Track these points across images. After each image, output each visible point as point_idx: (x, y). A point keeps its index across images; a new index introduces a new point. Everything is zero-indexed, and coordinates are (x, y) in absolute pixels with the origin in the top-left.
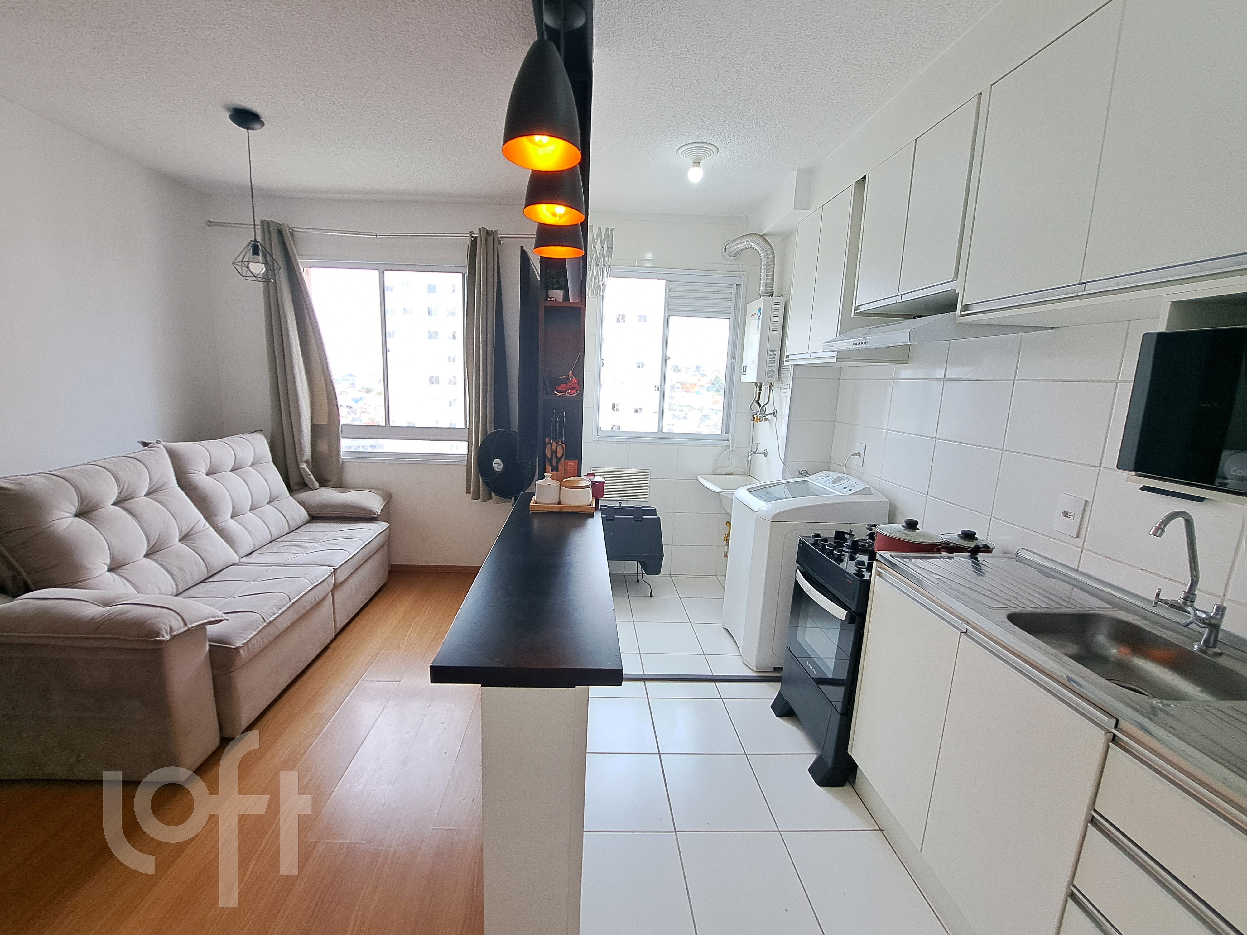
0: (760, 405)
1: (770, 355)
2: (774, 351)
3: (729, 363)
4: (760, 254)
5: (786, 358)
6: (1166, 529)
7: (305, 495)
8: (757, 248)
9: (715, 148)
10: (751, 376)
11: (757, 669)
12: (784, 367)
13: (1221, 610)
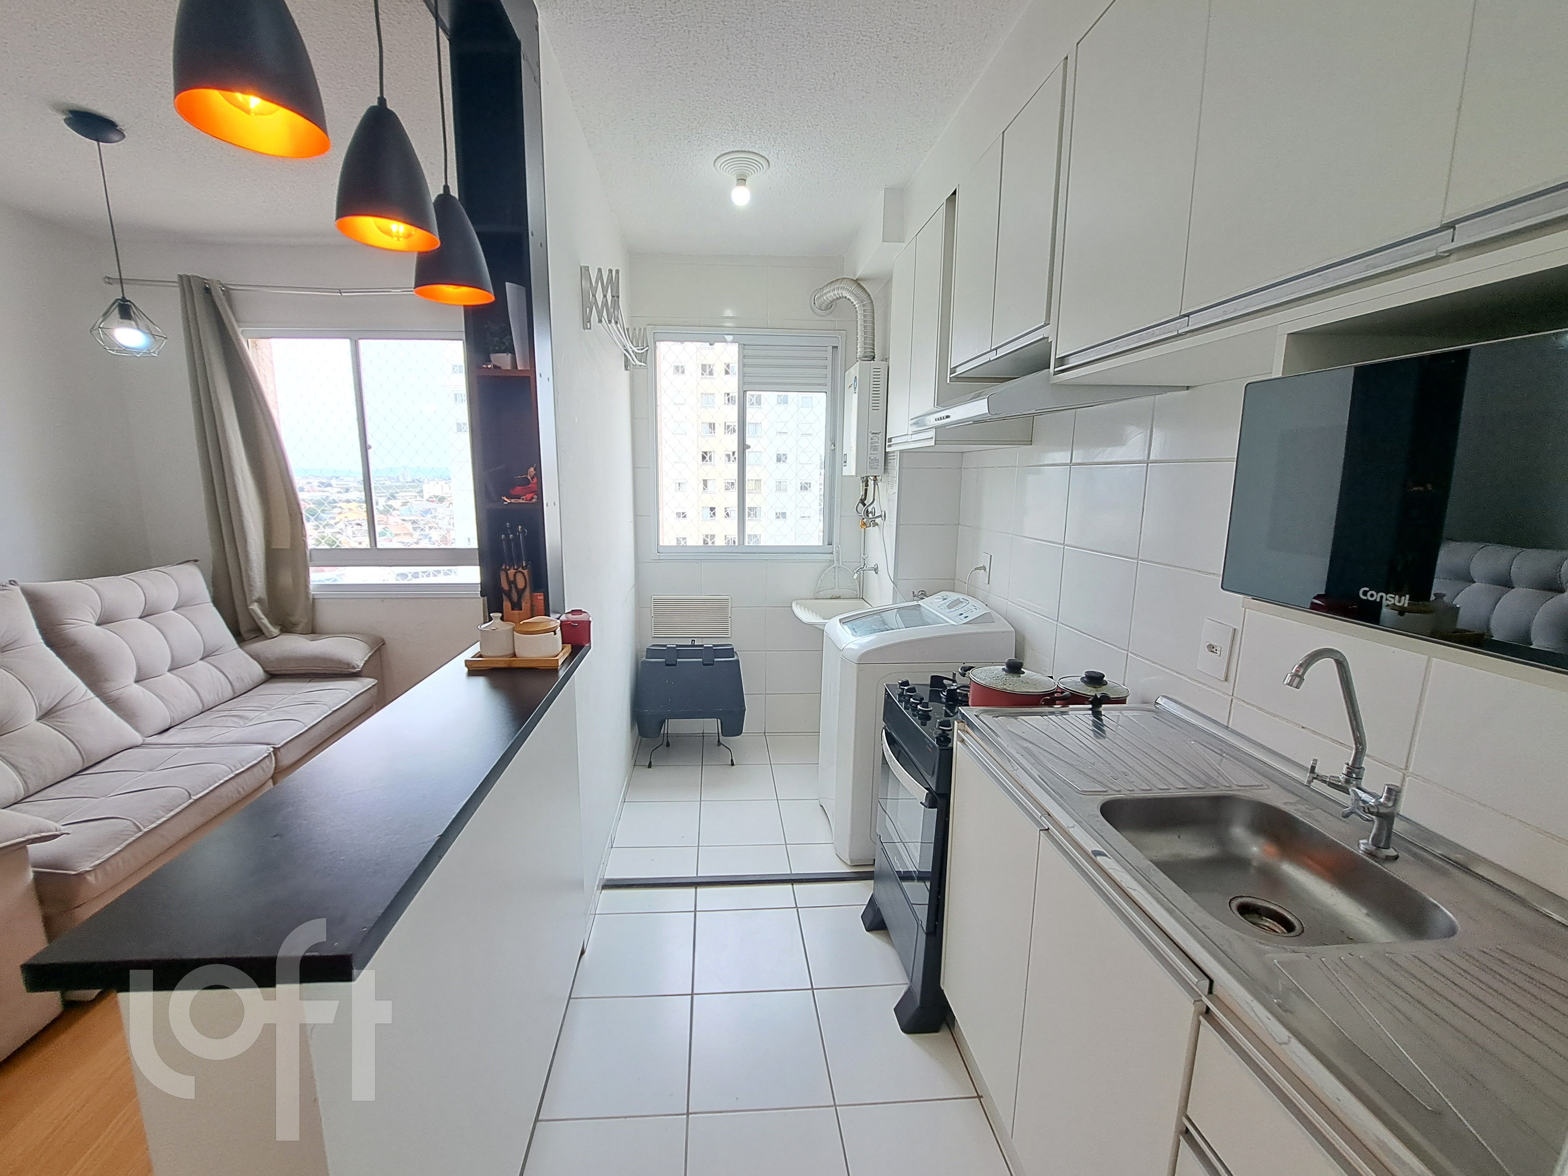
0: (864, 505)
1: (872, 439)
2: (876, 433)
3: (829, 451)
4: (855, 305)
5: (888, 442)
6: (1305, 677)
7: (259, 646)
8: (850, 298)
9: (764, 159)
10: (850, 469)
11: (851, 862)
12: (890, 455)
13: (1393, 793)
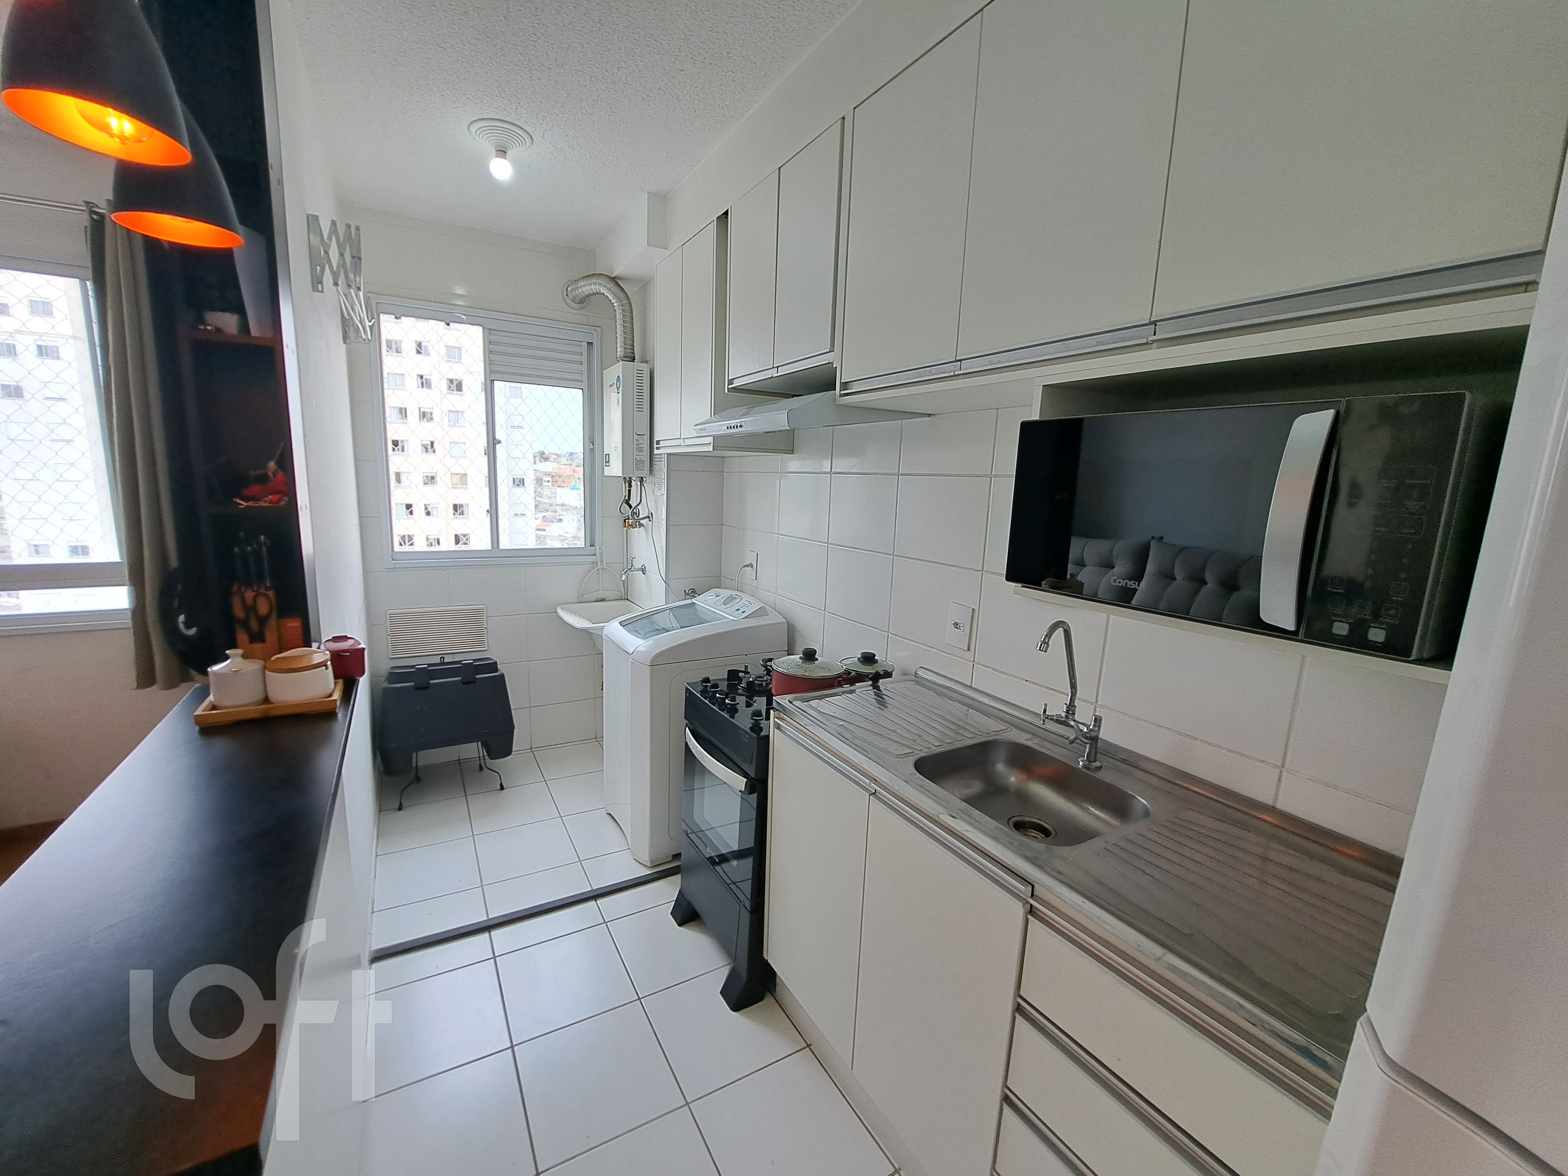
0: (630, 507)
1: (637, 440)
2: (641, 435)
3: (587, 450)
4: (613, 304)
5: (657, 444)
6: (1048, 643)
8: (608, 295)
9: (527, 135)
10: (615, 469)
11: (651, 864)
12: (655, 457)
13: (1098, 721)
